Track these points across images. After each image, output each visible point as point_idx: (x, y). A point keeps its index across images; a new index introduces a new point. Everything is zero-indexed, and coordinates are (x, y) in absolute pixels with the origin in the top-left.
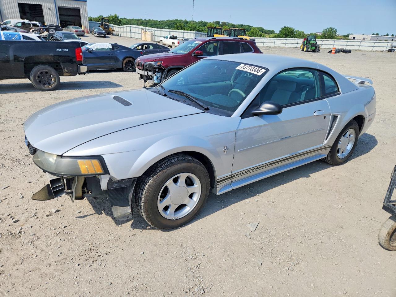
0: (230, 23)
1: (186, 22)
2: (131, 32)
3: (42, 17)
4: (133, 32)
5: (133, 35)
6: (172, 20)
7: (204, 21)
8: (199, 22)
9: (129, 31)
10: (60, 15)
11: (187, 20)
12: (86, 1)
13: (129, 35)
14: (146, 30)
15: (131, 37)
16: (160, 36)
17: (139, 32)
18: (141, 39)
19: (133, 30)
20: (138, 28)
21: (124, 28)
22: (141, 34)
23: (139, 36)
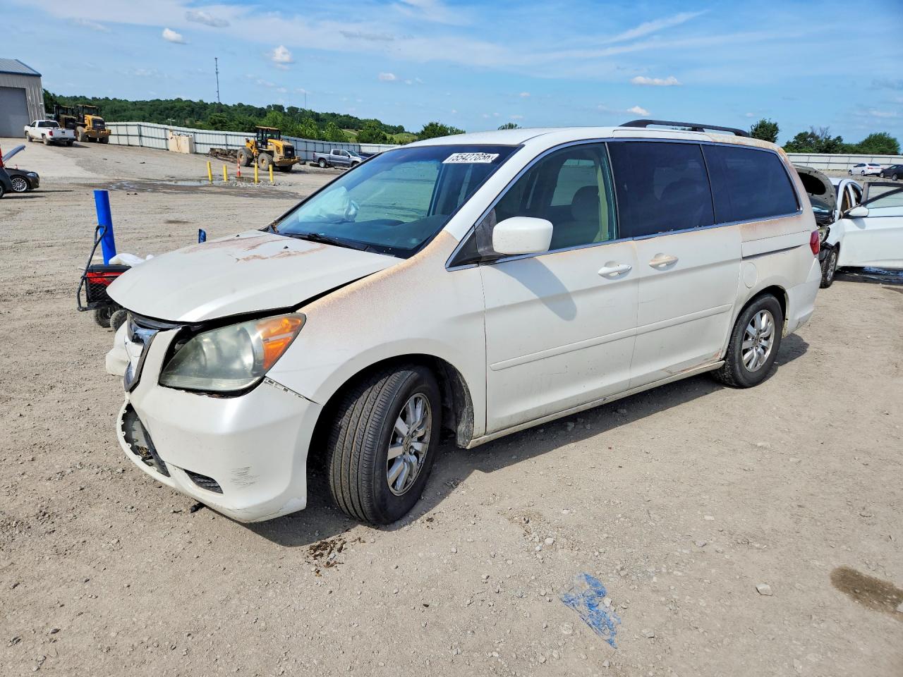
0: (307, 108)
1: (203, 106)
2: (141, 136)
4: (145, 137)
5: (146, 142)
6: (167, 101)
7: (245, 103)
8: (234, 105)
9: (138, 134)
11: (205, 101)
13: (135, 141)
14: (179, 133)
15: (142, 146)
16: (207, 144)
17: (160, 137)
18: (168, 150)
19: (145, 131)
20: (158, 128)
21: (119, 127)
22: (167, 139)
23: (162, 144)
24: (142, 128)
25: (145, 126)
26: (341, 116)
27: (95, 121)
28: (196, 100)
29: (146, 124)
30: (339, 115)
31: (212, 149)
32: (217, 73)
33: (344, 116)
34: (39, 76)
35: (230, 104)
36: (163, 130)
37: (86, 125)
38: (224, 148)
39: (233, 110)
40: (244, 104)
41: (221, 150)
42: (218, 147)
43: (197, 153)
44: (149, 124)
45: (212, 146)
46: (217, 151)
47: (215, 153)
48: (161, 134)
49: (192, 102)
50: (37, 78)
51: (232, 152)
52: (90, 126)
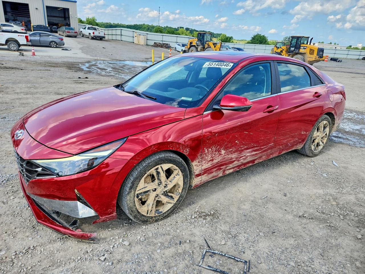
2: (121, 35)
3: (28, 17)
4: (124, 35)
5: (124, 38)
8: (165, 27)
9: (120, 34)
10: (48, 16)
12: (76, 2)
13: (119, 38)
14: (140, 34)
15: (122, 40)
16: (153, 40)
17: (130, 36)
18: (134, 43)
20: (130, 31)
21: (113, 31)
22: (134, 37)
23: (131, 40)
24: (122, 31)
25: (124, 30)
31: (155, 43)
36: (132, 32)
38: (161, 42)
41: (160, 43)
42: (158, 42)
43: (148, 45)
44: (126, 29)
45: (155, 42)
46: (157, 44)
47: (156, 45)
49: (149, 25)
51: (165, 45)
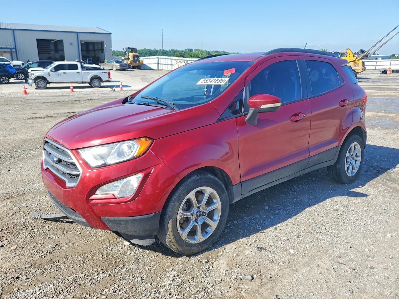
2: (158, 64)
4: (161, 64)
5: (161, 67)
11: (156, 49)
13: (155, 67)
14: (180, 61)
15: (159, 69)
17: (169, 64)
19: (161, 61)
20: (167, 59)
23: (169, 68)
24: (159, 59)
26: (220, 52)
27: (134, 56)
28: (152, 49)
29: (161, 57)
30: (219, 51)
32: (162, 35)
33: (222, 52)
34: (111, 34)
35: (168, 50)
36: (170, 60)
37: (129, 59)
39: (169, 52)
40: (174, 49)
44: (163, 57)
48: (169, 62)
50: (110, 35)
52: (132, 59)
